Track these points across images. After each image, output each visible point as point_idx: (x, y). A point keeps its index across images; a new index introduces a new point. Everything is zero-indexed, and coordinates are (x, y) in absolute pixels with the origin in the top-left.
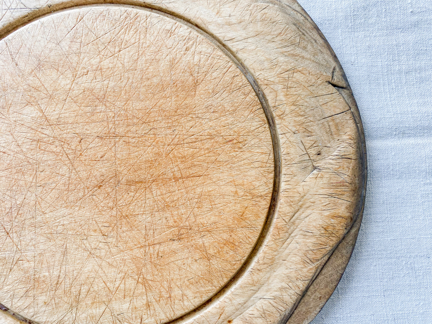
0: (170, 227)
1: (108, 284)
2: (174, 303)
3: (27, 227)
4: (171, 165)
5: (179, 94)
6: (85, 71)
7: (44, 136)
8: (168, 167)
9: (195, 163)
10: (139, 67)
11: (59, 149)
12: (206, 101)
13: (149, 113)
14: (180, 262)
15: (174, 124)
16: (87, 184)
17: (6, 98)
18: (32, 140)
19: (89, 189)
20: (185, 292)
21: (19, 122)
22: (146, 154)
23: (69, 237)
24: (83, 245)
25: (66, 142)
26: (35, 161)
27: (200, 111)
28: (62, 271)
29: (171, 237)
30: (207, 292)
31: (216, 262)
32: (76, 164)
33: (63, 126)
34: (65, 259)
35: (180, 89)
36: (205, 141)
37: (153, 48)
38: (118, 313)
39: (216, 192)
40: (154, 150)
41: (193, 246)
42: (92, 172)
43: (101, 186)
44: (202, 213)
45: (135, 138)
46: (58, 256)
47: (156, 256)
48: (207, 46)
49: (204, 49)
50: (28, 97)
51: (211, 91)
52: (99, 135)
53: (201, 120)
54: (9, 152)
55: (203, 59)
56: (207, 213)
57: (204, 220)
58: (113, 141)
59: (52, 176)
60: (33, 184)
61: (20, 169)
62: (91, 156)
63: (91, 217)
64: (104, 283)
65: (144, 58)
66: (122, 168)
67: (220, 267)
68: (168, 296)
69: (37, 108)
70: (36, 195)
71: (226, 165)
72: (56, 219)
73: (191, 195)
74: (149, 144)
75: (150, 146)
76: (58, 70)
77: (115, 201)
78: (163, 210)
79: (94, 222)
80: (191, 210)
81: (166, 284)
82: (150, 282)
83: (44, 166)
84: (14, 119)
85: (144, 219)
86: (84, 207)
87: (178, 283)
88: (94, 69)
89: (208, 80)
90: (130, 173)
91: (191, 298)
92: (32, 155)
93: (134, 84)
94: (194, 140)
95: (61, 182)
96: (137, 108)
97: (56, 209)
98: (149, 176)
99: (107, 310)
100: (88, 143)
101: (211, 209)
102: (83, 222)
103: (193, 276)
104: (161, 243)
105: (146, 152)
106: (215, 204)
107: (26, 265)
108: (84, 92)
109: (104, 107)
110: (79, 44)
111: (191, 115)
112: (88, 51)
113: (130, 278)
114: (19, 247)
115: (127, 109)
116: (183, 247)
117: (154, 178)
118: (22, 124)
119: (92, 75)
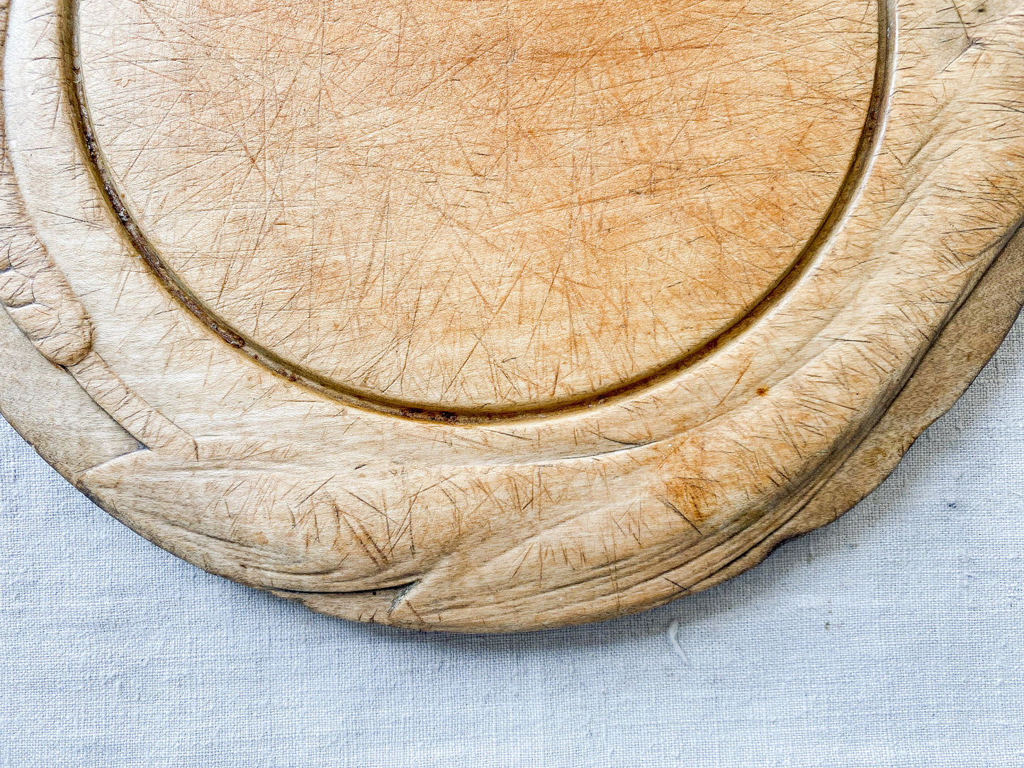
0: (629, 163)
1: (483, 289)
2: (634, 339)
3: (297, 146)
4: (637, 18)
8: (630, 22)
9: (694, 15)
14: (650, 245)
16: (440, 53)
19: (445, 66)
20: (660, 315)
23: (396, 176)
24: (427, 196)
28: (377, 254)
29: (631, 185)
30: (713, 316)
31: (736, 247)
32: (416, 5)
34: (384, 226)
38: (504, 357)
39: (740, 85)
41: (682, 207)
42: (454, 27)
43: (472, 59)
44: (705, 134)
46: (368, 218)
47: (597, 228)
56: (719, 134)
57: (711, 149)
59: (360, 32)
60: (315, 48)
61: (287, 12)
63: (447, 131)
64: (475, 285)
66: (523, 21)
67: (745, 258)
68: (620, 322)
70: (320, 74)
71: (767, 23)
72: (366, 130)
73: (682, 90)
77: (505, 95)
78: (615, 122)
79: (455, 143)
80: (681, 125)
81: (616, 295)
82: (580, 288)
83: (342, 7)
85: (570, 141)
87: (646, 294)
90: (540, 33)
91: (675, 329)
95: (380, 47)
97: (365, 109)
98: (584, 42)
99: (480, 348)
101: (729, 126)
102: (428, 142)
103: (681, 277)
104: (608, 197)
106: (738, 115)
107: (294, 235)
113: (534, 278)
114: (278, 192)
116: (660, 211)
117: (595, 46)
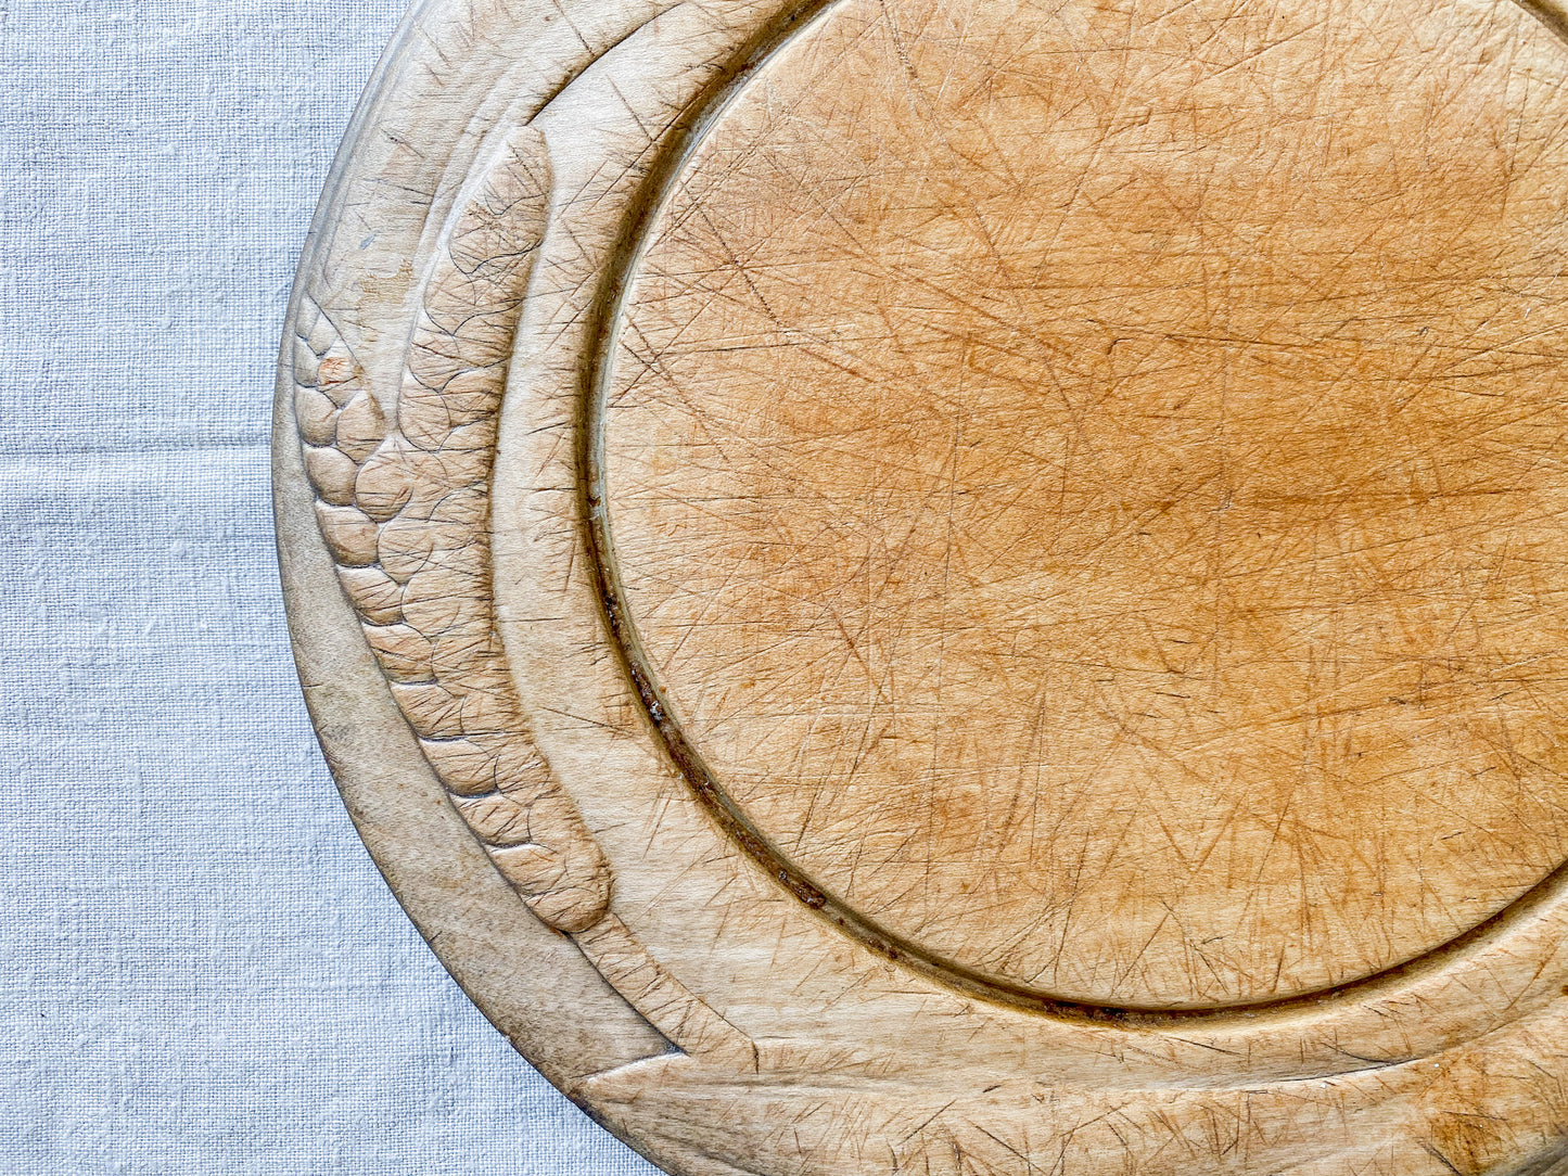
0: (1390, 659)
1: (1178, 837)
2: (1393, 912)
3: (915, 625)
4: (1407, 447)
5: (1446, 207)
6: (1142, 109)
7: (989, 323)
8: (1396, 454)
9: (1489, 446)
10: (1321, 110)
11: (1035, 371)
12: (1538, 235)
13: (1343, 268)
14: (1418, 778)
15: (1425, 309)
16: (1123, 495)
17: (872, 185)
18: (947, 336)
19: (1131, 513)
20: (1432, 879)
21: (910, 271)
22: (1325, 406)
23: (1056, 671)
24: (1099, 700)
25: (1060, 347)
26: (953, 409)
27: (1515, 270)
28: (1027, 784)
29: (1392, 690)
30: (1506, 883)
31: (1541, 784)
32: (1090, 423)
33: (1055, 292)
34: (1037, 742)
35: (1453, 190)
36: (1528, 373)
37: (1370, 47)
38: (1206, 936)
39: (1553, 549)
40: (1353, 392)
41: (1466, 725)
42: (1144, 456)
43: (1170, 504)
44: (1501, 619)
45: (1290, 349)
46: (1015, 731)
47: (1343, 752)
48: (1551, 53)
49: (1540, 62)
50: (945, 185)
51: (1555, 203)
52: (1174, 333)
53: (1517, 298)
54: (871, 372)
55: (1538, 94)
56: (1520, 619)
57: (1509, 641)
58: (1217, 353)
59: (1009, 462)
60: (942, 484)
61: (904, 432)
62: (1142, 401)
63: (1131, 607)
64: (1166, 831)
65: (1339, 80)
67: (1554, 801)
68: (1374, 887)
69: (971, 224)
70: (950, 522)
72: (1013, 605)
73: (1468, 554)
74: (1338, 370)
75: (1338, 379)
76: (1049, 103)
77: (1215, 557)
78: (1370, 598)
79: (1142, 625)
80: (1466, 605)
81: (1368, 848)
82: (1317, 838)
83: (983, 425)
84: (894, 260)
85: (1308, 627)
86: (1109, 573)
87: (1411, 848)
88: (1172, 106)
89: (1550, 167)
90: (1267, 467)
91: (1451, 900)
92: (946, 387)
93: (1300, 166)
94: (1490, 366)
95: (1037, 484)
96: (1307, 247)
97: (1013, 574)
98: (1330, 478)
99: (1170, 922)
100: (1137, 357)
102: (1102, 624)
103: (1462, 825)
104: (1359, 708)
105: (1326, 399)
106: (1549, 592)
107: (907, 753)
108: (1132, 181)
109: (1195, 237)
110: (1126, 16)
111: (1483, 282)
112: (1153, 42)
113: (1252, 823)
114: (886, 691)
115: (1271, 248)
116: (1433, 729)
117: (1346, 489)
118: (918, 280)
119: (1164, 126)
